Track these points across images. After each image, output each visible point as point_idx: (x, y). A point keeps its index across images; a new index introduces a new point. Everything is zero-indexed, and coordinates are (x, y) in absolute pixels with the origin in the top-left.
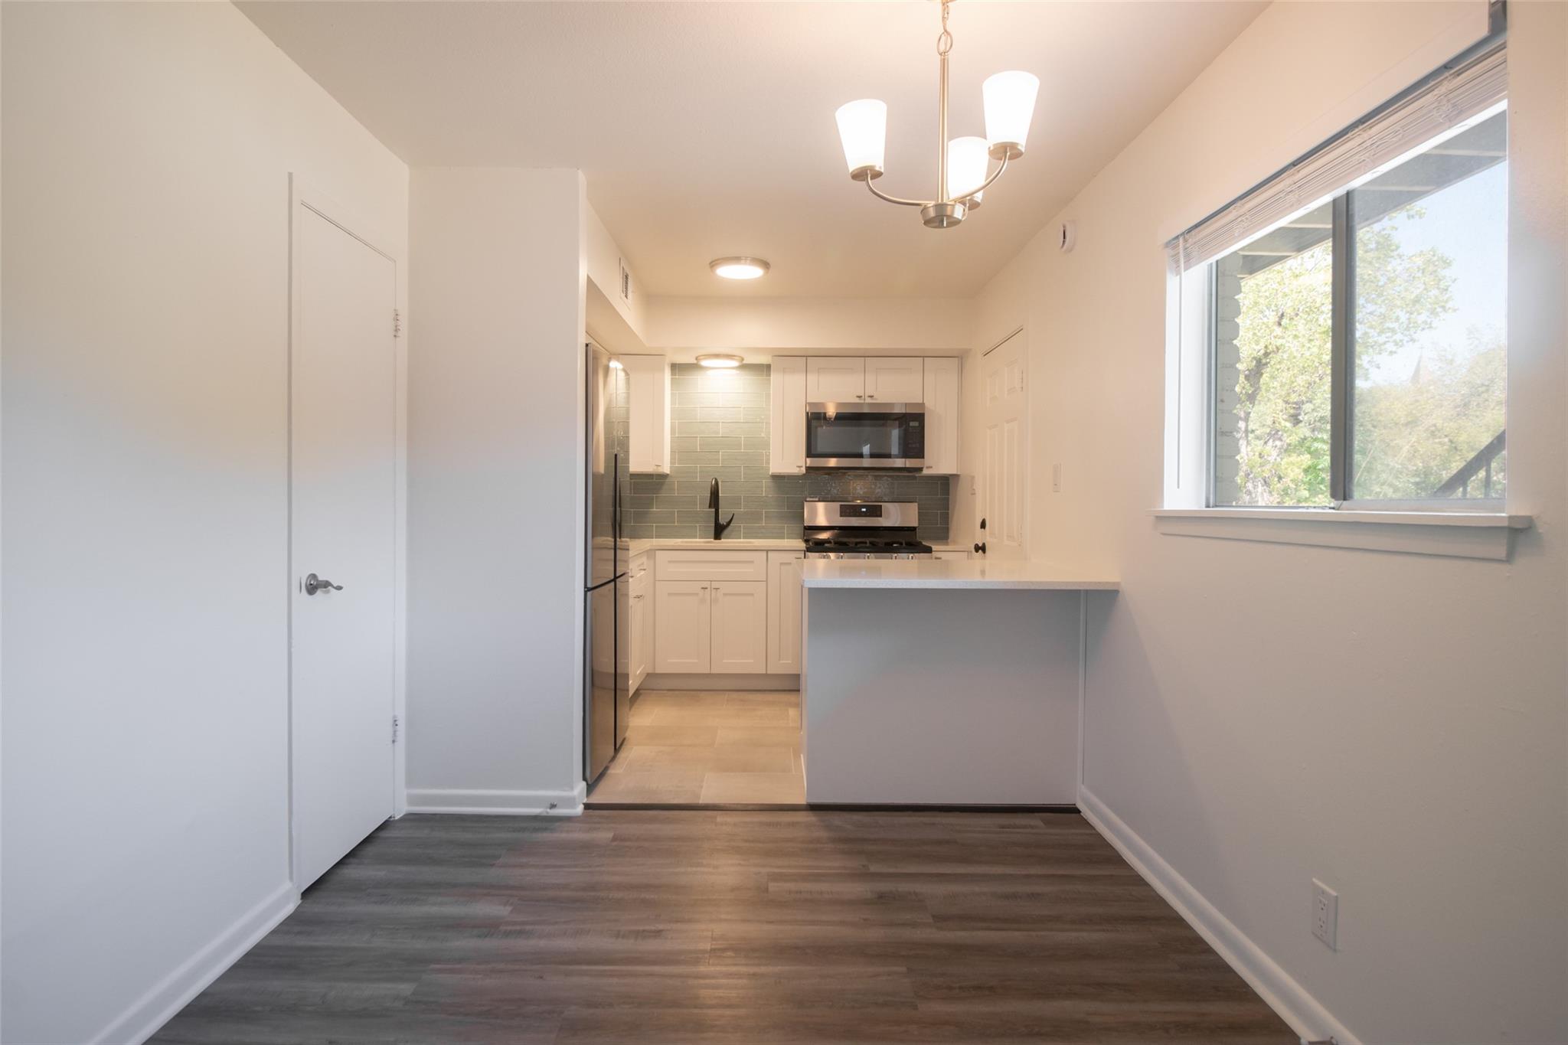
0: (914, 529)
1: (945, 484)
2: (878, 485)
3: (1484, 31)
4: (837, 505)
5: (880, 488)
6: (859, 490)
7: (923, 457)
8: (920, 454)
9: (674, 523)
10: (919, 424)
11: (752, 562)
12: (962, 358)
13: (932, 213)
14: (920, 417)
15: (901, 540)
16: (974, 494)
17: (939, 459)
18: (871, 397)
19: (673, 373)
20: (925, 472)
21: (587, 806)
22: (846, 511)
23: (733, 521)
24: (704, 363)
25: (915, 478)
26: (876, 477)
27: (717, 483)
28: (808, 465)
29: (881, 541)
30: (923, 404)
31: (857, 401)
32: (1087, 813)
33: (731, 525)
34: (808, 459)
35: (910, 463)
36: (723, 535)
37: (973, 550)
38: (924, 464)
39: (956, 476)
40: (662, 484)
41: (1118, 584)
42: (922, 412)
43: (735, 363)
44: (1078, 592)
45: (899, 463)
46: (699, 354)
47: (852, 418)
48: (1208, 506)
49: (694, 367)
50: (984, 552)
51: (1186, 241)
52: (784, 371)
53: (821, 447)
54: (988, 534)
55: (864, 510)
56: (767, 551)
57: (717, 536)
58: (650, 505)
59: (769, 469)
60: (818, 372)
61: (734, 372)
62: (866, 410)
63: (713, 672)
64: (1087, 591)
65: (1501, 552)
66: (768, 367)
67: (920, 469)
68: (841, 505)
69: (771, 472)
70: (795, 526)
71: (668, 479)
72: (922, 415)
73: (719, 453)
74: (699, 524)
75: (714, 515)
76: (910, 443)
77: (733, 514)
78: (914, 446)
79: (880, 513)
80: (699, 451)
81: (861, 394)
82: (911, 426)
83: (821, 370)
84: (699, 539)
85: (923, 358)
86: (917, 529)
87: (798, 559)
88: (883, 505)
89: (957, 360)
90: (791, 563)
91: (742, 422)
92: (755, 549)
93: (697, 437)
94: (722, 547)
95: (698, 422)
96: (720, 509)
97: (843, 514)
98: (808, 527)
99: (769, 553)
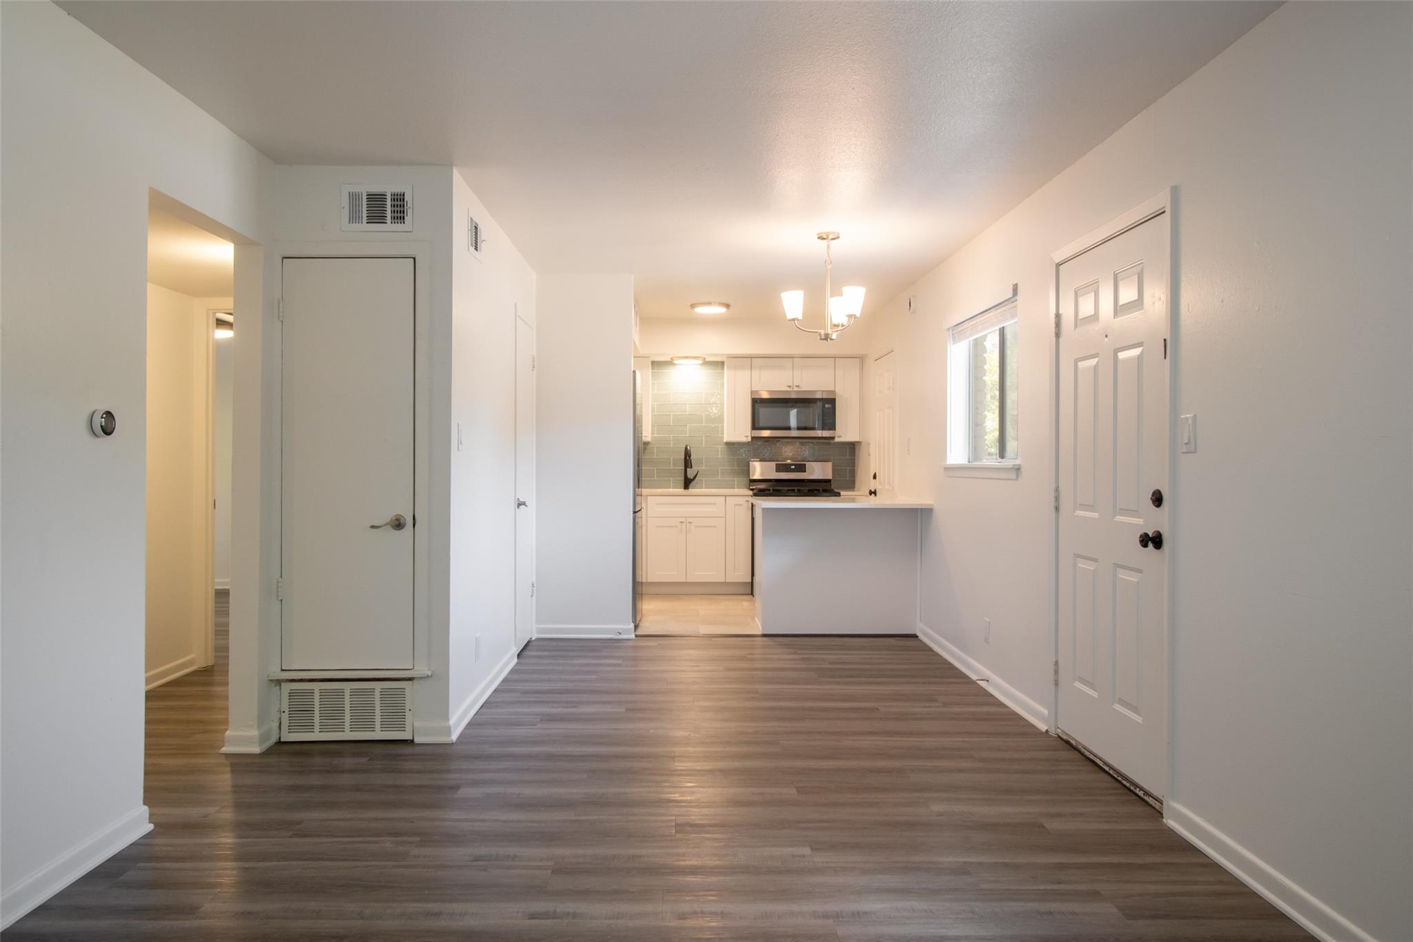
0: (829, 481)
1: (852, 447)
2: (804, 449)
3: (1011, 295)
4: (773, 464)
5: (806, 451)
6: (789, 453)
7: (835, 430)
8: (832, 427)
9: (654, 477)
10: (832, 405)
11: (715, 504)
12: (862, 359)
13: (823, 337)
14: (832, 401)
15: (818, 488)
16: (869, 455)
17: (846, 431)
18: (798, 386)
19: (654, 367)
20: (837, 440)
21: (636, 636)
22: (780, 468)
23: (698, 476)
24: (675, 362)
25: (830, 443)
26: (801, 443)
28: (753, 435)
29: (805, 489)
30: (835, 391)
31: (788, 389)
32: (921, 637)
33: (697, 479)
34: (753, 431)
35: (826, 434)
36: (690, 486)
37: (868, 494)
38: (835, 434)
39: (859, 443)
41: (932, 505)
42: (834, 397)
43: (700, 362)
44: (917, 509)
45: (819, 433)
46: (674, 356)
47: (783, 402)
48: (969, 462)
49: (669, 363)
50: (875, 495)
51: (953, 330)
52: (735, 368)
53: (762, 423)
54: (878, 483)
55: (793, 467)
56: (726, 496)
57: (686, 486)
59: (723, 438)
60: (760, 369)
61: (699, 366)
62: (793, 396)
63: (688, 581)
64: (921, 509)
65: (1014, 477)
66: (723, 363)
67: (833, 438)
68: (776, 464)
69: (725, 441)
70: (745, 480)
71: (649, 446)
72: (834, 400)
73: (686, 426)
74: (671, 478)
75: (684, 471)
76: (826, 420)
77: (699, 471)
78: (829, 421)
79: (804, 469)
80: (671, 424)
81: (791, 384)
82: (827, 408)
83: (761, 367)
84: (674, 489)
85: (834, 359)
86: (831, 481)
87: (747, 501)
88: (807, 463)
89: (859, 360)
90: (742, 505)
91: (704, 404)
92: (717, 495)
93: (671, 415)
94: (689, 494)
95: (671, 403)
96: (690, 467)
97: (778, 470)
98: (753, 480)
99: (727, 498)
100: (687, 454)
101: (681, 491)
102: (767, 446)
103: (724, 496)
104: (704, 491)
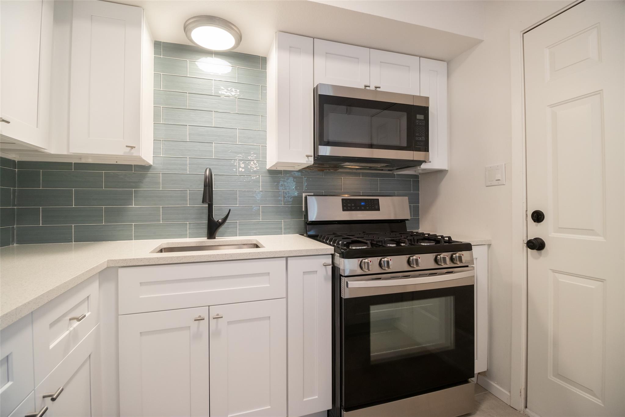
0: (403, 221)
4: (338, 201)
7: (428, 151)
8: (425, 147)
10: (425, 117)
14: (425, 111)
17: (434, 155)
18: (378, 88)
22: (348, 205)
23: (230, 218)
25: (393, 176)
30: (429, 97)
33: (227, 222)
34: (319, 147)
36: (218, 233)
40: (144, 177)
42: (427, 106)
55: (363, 204)
56: (287, 258)
57: (211, 234)
58: (128, 201)
60: (326, 57)
68: (342, 199)
69: (268, 167)
70: (292, 221)
71: (151, 171)
72: (427, 108)
73: (211, 144)
74: (188, 222)
75: (206, 211)
76: (417, 136)
77: (230, 210)
78: (420, 139)
79: (377, 207)
80: (188, 141)
81: (368, 84)
82: (418, 119)
83: (328, 55)
84: (189, 238)
85: (419, 57)
86: (406, 221)
87: (325, 265)
88: (378, 199)
89: (445, 64)
90: (317, 271)
91: (237, 113)
92: (273, 256)
93: (187, 125)
94: (218, 245)
95: (188, 108)
96: (214, 205)
97: (345, 208)
98: (311, 222)
99: (290, 260)
100: (208, 185)
101: (203, 240)
102: (331, 169)
103: (285, 258)
104: (238, 239)
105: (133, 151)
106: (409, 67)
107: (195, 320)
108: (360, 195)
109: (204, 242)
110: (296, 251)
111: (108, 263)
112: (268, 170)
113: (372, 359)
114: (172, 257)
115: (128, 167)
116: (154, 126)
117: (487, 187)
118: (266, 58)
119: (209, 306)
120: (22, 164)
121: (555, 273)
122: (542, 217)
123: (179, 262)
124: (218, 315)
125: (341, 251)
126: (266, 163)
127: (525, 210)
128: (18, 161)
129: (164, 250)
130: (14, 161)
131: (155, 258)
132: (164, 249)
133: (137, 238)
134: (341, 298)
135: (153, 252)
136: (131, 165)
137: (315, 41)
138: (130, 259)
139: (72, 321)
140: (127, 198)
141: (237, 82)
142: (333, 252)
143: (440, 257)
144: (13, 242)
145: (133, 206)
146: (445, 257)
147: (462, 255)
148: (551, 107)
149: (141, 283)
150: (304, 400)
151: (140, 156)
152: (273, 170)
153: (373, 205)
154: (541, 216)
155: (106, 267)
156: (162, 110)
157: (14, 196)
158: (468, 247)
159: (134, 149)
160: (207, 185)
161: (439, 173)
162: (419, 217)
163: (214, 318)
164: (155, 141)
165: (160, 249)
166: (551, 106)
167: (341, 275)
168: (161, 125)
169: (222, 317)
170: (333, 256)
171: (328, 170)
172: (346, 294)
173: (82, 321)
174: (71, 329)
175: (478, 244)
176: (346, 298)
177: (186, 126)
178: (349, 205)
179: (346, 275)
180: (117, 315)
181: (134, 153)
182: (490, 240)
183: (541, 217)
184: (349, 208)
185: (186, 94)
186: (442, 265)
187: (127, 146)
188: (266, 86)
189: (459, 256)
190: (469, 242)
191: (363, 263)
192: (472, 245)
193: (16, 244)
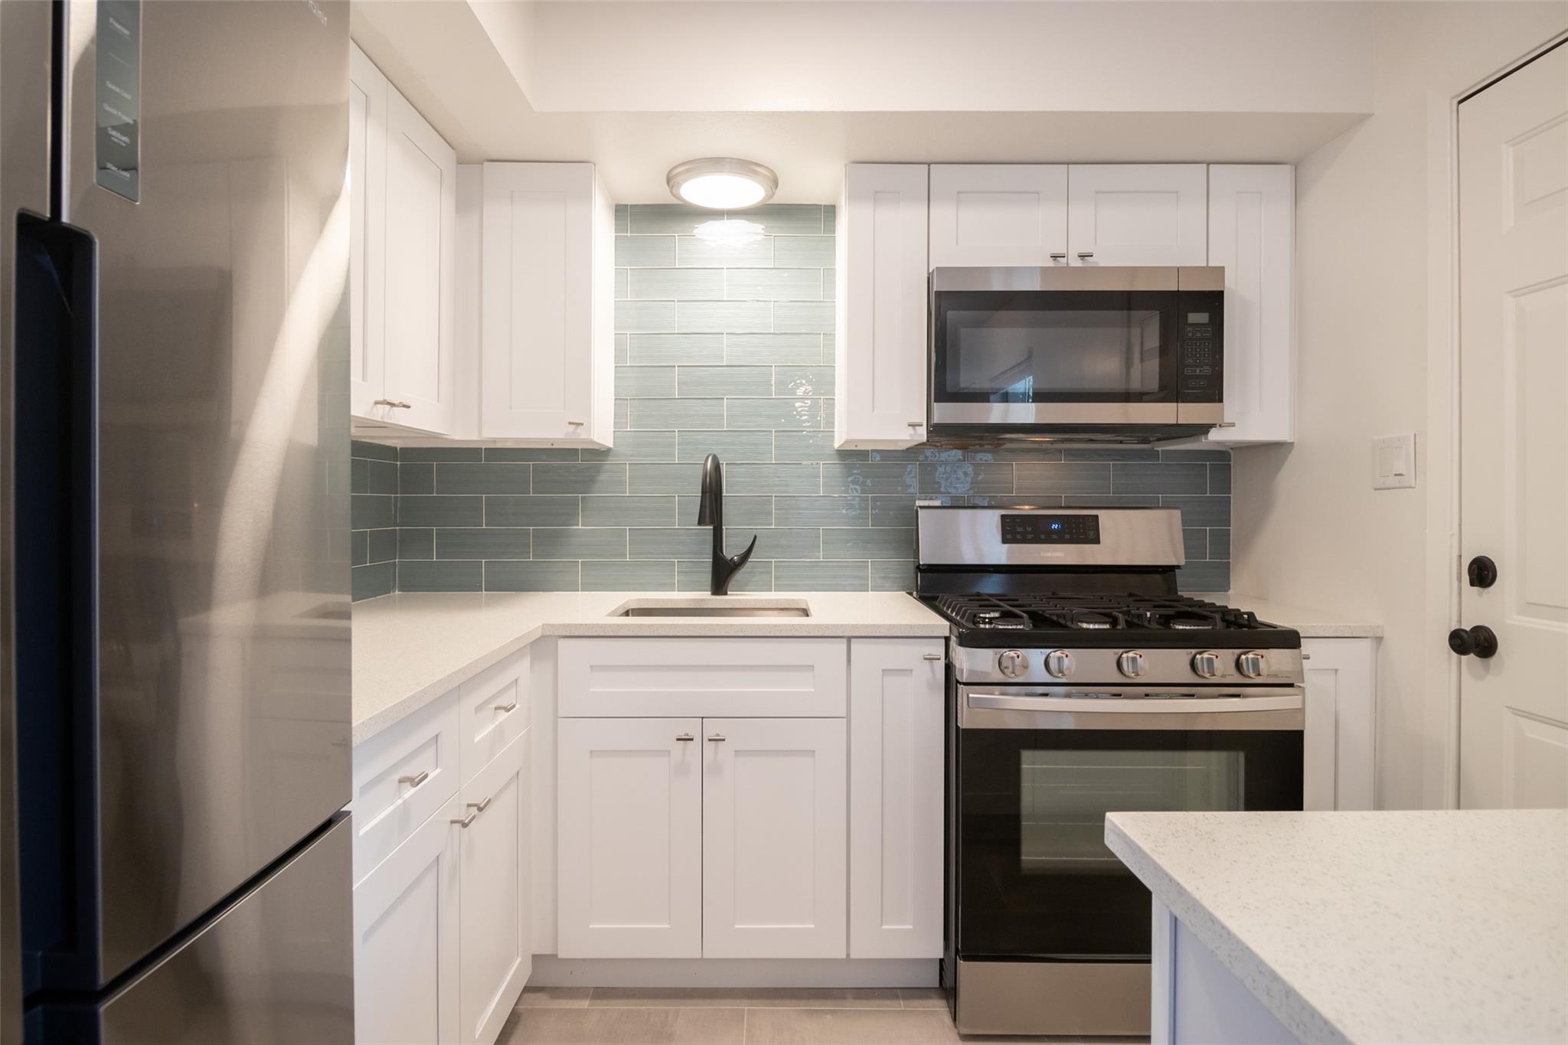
0: (1168, 571)
4: (989, 521)
7: (1221, 400)
8: (1212, 391)
9: (623, 555)
10: (1211, 318)
11: (810, 668)
12: (1302, 165)
14: (1213, 302)
18: (1085, 253)
19: (620, 225)
22: (1014, 530)
23: (754, 550)
25: (1154, 455)
27: (717, 467)
28: (936, 420)
30: (1220, 269)
31: (1051, 263)
33: (752, 560)
34: (936, 406)
35: (1185, 414)
36: (733, 582)
38: (1213, 417)
40: (598, 470)
42: (1222, 289)
52: (878, 198)
53: (966, 377)
55: (1055, 526)
56: (849, 639)
57: (719, 585)
58: (570, 517)
59: (832, 439)
60: (957, 200)
63: (708, 954)
67: (1202, 431)
68: (1003, 517)
69: (837, 445)
70: (897, 564)
71: (611, 460)
72: (1218, 296)
73: (721, 401)
74: (676, 560)
75: (710, 538)
76: (1188, 366)
77: (755, 537)
78: (1198, 371)
79: (1094, 534)
80: (677, 397)
81: (1062, 250)
82: (1192, 324)
83: (961, 197)
84: (678, 591)
85: (1205, 165)
86: (1176, 570)
87: (931, 659)
88: (1097, 516)
89: (1286, 171)
90: (911, 670)
91: (772, 334)
92: (820, 634)
93: (675, 366)
94: (731, 607)
95: (676, 332)
96: (725, 525)
97: (1009, 537)
98: (925, 567)
99: (855, 645)
100: (710, 489)
101: (704, 596)
102: (987, 444)
103: (845, 640)
104: (773, 598)
105: (580, 430)
106: (1177, 192)
107: (678, 740)
108: (1059, 505)
109: (705, 600)
110: (866, 626)
111: (542, 628)
112: (837, 450)
113: (1024, 865)
114: (641, 625)
115: (572, 453)
116: (616, 373)
117: (1378, 491)
118: (834, 206)
119: (703, 718)
120: (407, 453)
121: (1517, 717)
122: (1490, 574)
123: (652, 634)
124: (718, 735)
125: (958, 630)
126: (833, 436)
127: (1456, 553)
128: (401, 449)
129: (632, 613)
130: (396, 448)
131: (614, 625)
132: (633, 610)
133: (587, 587)
134: (957, 727)
135: (612, 614)
136: (577, 450)
137: (931, 170)
138: (576, 625)
139: (498, 711)
140: (567, 512)
141: (772, 267)
142: (947, 634)
143: (1202, 658)
144: (393, 588)
145: (580, 527)
146: (1212, 659)
147: (1259, 657)
148: (1516, 296)
149: (592, 667)
150: (884, 927)
151: (591, 439)
152: (847, 451)
153: (1082, 531)
154: (1487, 570)
155: (540, 636)
156: (630, 339)
157: (396, 507)
158: (1289, 640)
159: (581, 427)
160: (708, 491)
161: (1272, 452)
162: (1229, 558)
163: (710, 740)
164: (617, 401)
165: (625, 610)
166: (1516, 293)
167: (958, 682)
168: (630, 368)
169: (724, 740)
170: (947, 639)
171: (977, 447)
172: (966, 720)
173: (512, 711)
174: (497, 723)
175: (1339, 635)
176: (964, 727)
177: (673, 369)
178: (1020, 529)
179: (964, 681)
180: (556, 717)
181: (582, 434)
182: (1378, 627)
183: (1488, 573)
184: (1019, 537)
185: (673, 303)
186: (1205, 676)
187: (570, 423)
188: (835, 269)
189: (1252, 659)
190: (1295, 628)
191: (1003, 659)
192: (1301, 635)
193: (399, 591)
